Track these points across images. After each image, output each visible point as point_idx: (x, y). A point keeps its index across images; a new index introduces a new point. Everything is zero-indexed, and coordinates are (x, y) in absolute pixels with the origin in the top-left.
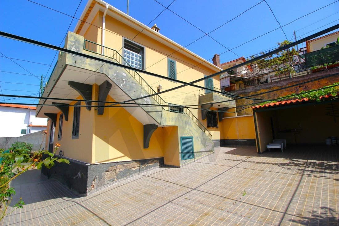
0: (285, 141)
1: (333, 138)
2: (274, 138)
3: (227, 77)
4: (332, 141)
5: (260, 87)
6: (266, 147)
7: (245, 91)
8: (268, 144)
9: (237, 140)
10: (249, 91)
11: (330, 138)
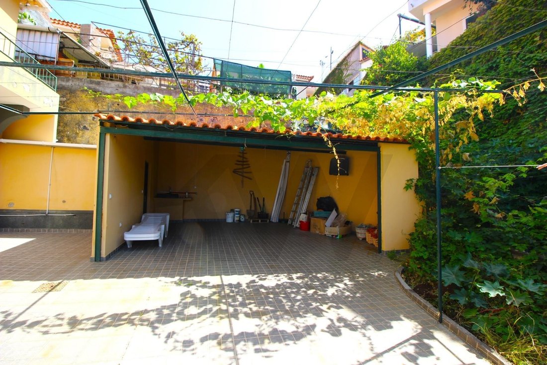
0: (168, 217)
1: (236, 211)
2: (145, 211)
3: (54, 33)
4: (234, 215)
5: (136, 90)
6: (123, 237)
7: (97, 87)
8: (129, 229)
9: (44, 212)
10: (108, 91)
11: (232, 211)
